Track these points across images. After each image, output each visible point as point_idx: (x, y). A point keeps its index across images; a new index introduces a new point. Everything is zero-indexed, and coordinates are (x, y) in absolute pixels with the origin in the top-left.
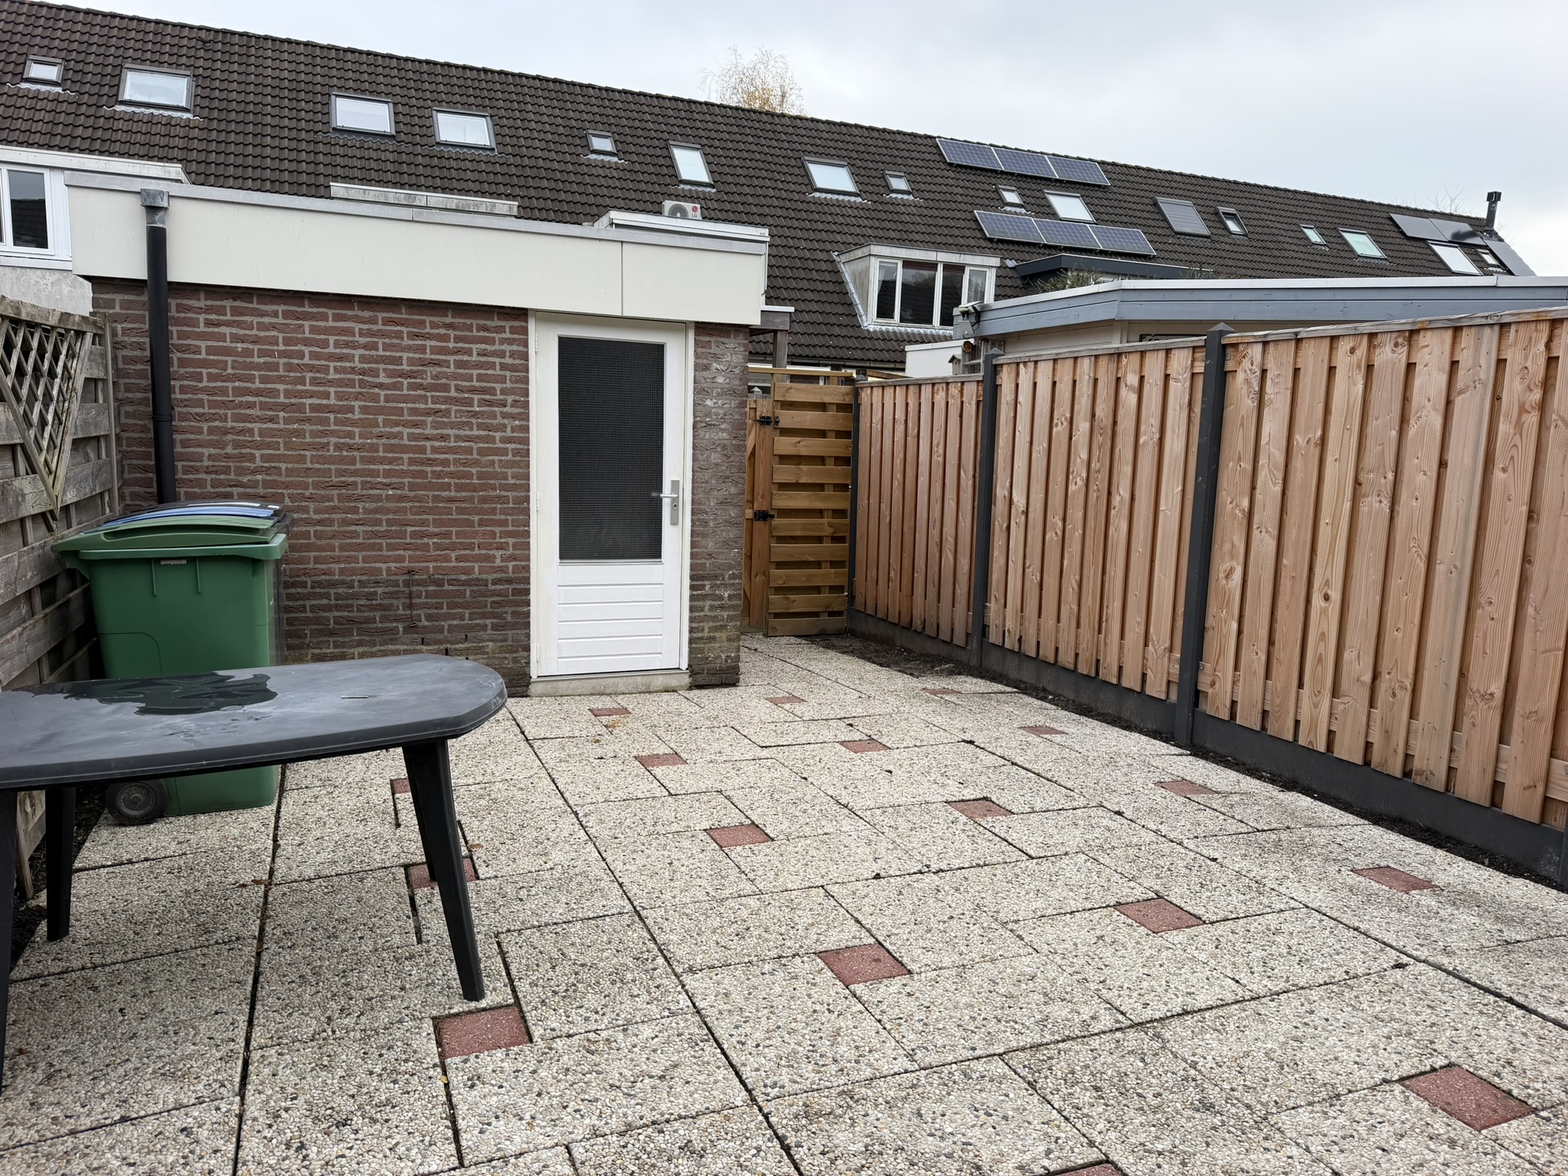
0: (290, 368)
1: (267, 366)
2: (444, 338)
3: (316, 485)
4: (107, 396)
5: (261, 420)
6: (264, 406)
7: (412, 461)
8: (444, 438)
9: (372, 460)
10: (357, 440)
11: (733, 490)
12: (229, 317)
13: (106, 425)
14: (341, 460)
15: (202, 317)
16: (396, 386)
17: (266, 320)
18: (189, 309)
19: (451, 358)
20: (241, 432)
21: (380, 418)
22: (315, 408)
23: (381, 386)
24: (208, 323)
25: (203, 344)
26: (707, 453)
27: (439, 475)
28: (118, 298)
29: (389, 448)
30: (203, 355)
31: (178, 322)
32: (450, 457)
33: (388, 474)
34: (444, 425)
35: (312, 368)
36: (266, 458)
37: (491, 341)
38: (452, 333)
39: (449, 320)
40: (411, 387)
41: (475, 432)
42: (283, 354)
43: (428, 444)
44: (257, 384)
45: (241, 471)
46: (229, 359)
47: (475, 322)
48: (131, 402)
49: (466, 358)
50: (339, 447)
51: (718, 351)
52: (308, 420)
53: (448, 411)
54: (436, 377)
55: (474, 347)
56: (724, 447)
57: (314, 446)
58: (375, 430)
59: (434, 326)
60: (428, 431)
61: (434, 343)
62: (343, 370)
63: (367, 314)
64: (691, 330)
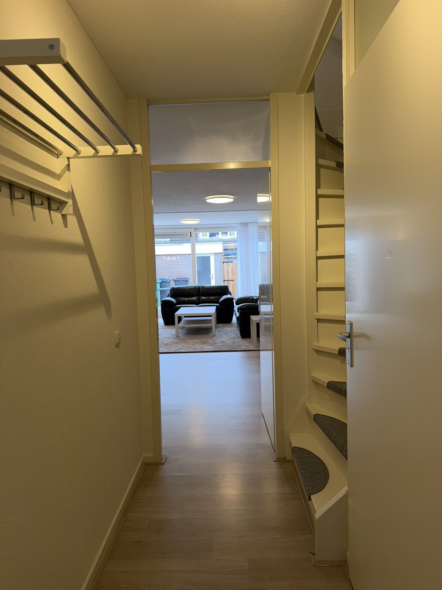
0: (165, 263)
1: (163, 263)
3: (169, 277)
5: (162, 269)
6: (163, 268)
7: (179, 273)
9: (174, 274)
10: (173, 271)
11: (220, 275)
14: (171, 274)
16: (177, 264)
20: (160, 271)
21: (175, 268)
23: (175, 264)
24: (157, 259)
26: (217, 270)
29: (176, 272)
33: (176, 275)
34: (182, 269)
36: (163, 274)
37: (188, 258)
40: (179, 264)
42: (165, 262)
45: (160, 275)
49: (185, 260)
50: (171, 272)
51: (217, 256)
52: (167, 269)
53: (183, 267)
54: (181, 263)
56: (219, 269)
57: (168, 272)
58: (175, 270)
61: (181, 259)
62: (171, 263)
64: (214, 254)
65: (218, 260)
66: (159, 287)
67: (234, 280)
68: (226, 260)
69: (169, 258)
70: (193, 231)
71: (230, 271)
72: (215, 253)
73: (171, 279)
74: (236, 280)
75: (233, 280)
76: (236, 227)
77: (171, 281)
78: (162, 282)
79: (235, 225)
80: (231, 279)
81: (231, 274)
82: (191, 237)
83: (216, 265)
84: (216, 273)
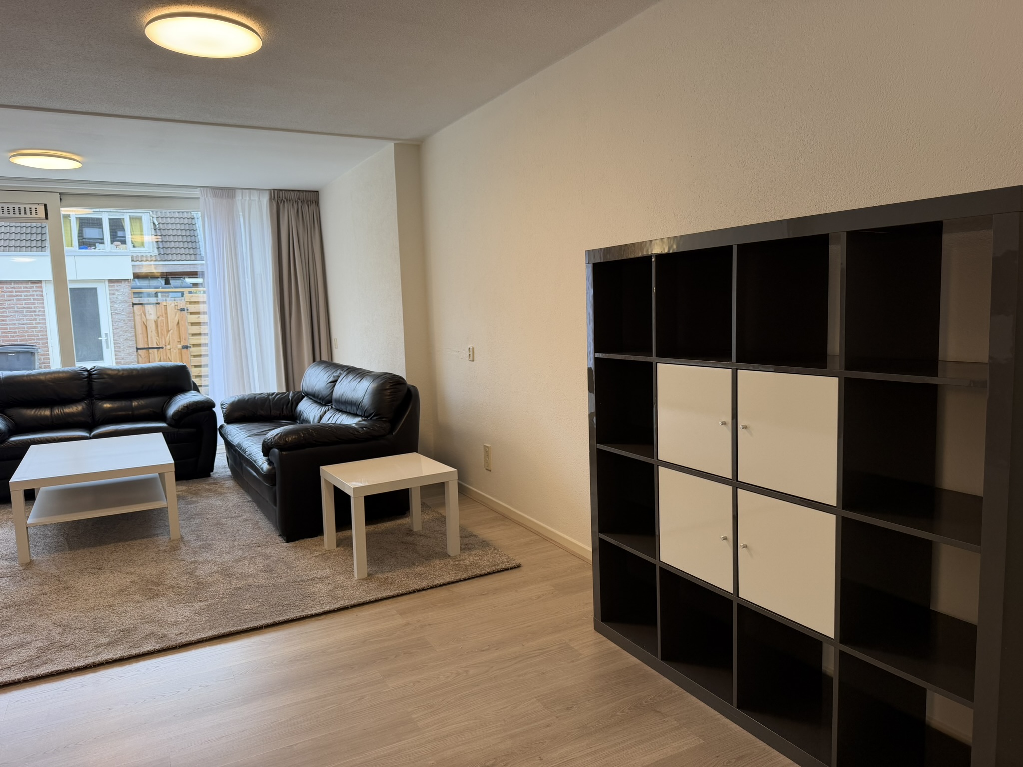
2: (12, 292)
11: (129, 335)
19: (15, 298)
26: (117, 323)
32: (17, 330)
34: (14, 320)
37: (29, 291)
39: (13, 286)
41: (26, 322)
47: (22, 286)
49: (20, 297)
51: (118, 288)
53: (15, 315)
54: (10, 304)
55: (23, 294)
56: (124, 320)
61: (8, 294)
64: (107, 283)
65: (120, 297)
67: (162, 348)
68: (136, 300)
70: (53, 201)
71: (152, 326)
72: (110, 281)
74: (168, 347)
75: (160, 348)
80: (156, 346)
81: (154, 333)
82: (47, 218)
83: (117, 310)
84: (118, 331)
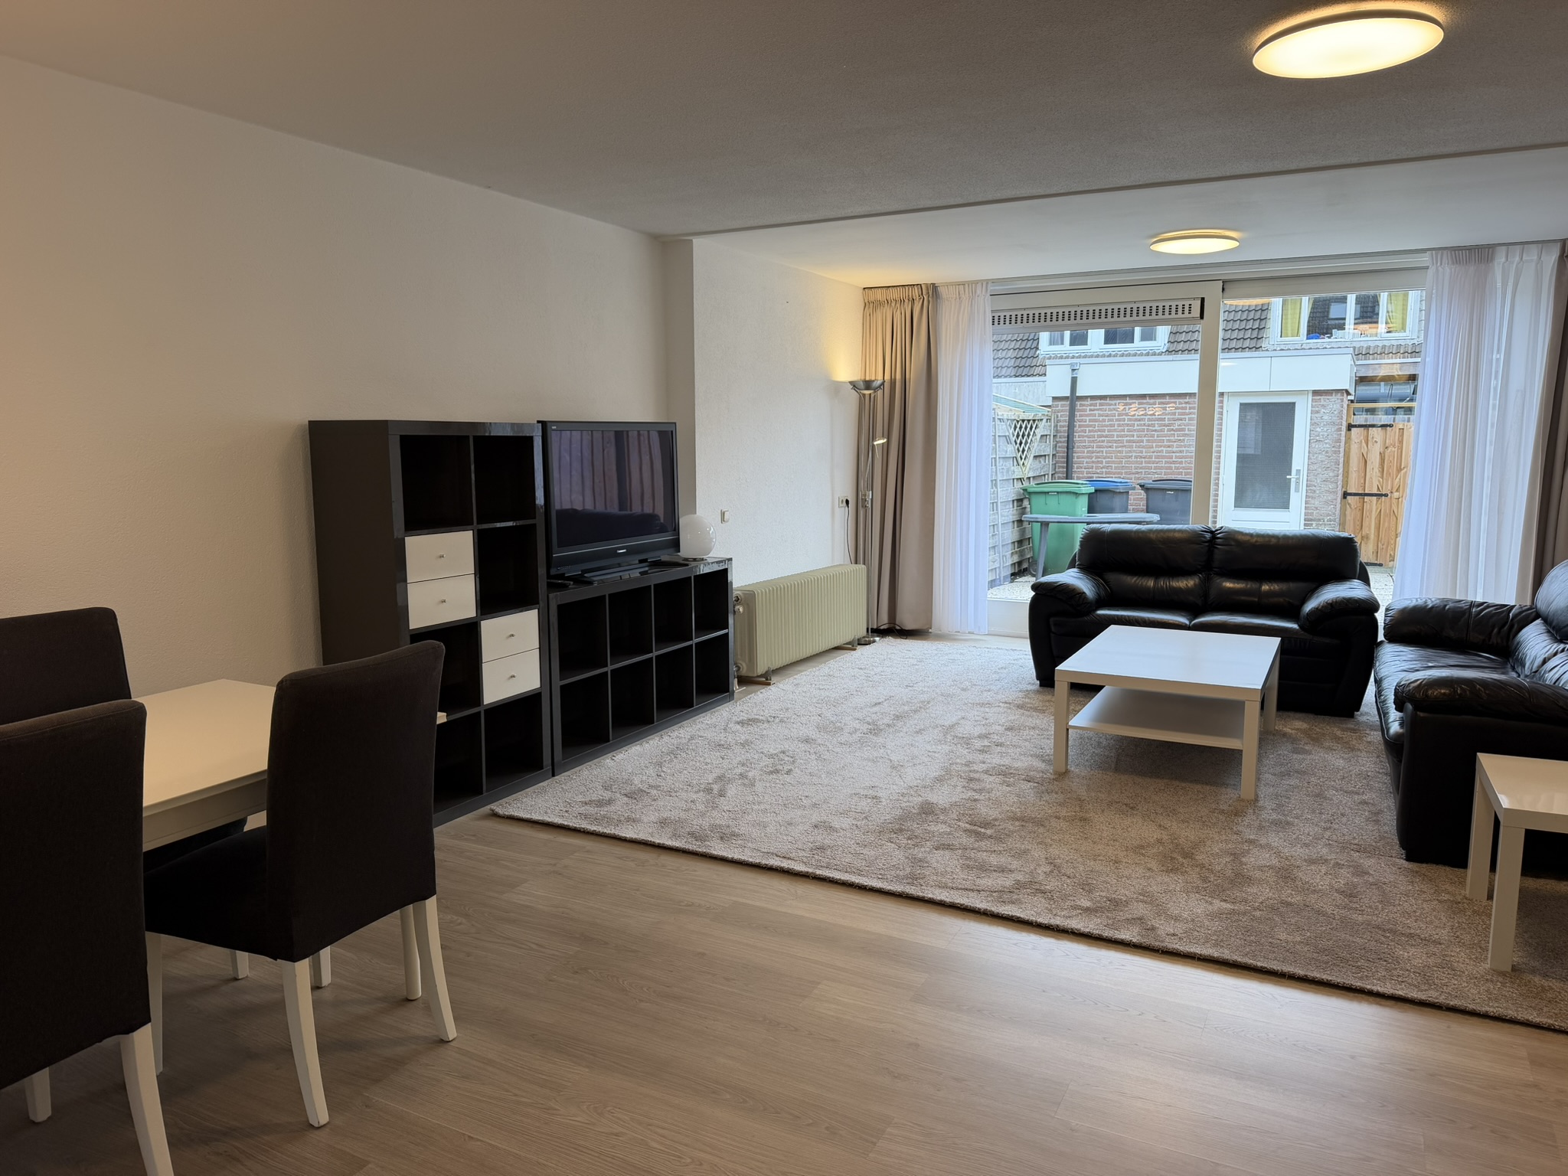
0: (1119, 425)
1: (1111, 426)
2: (1185, 408)
3: (1126, 473)
4: (1051, 441)
5: (1107, 447)
6: (1108, 442)
7: (1166, 462)
8: (1181, 452)
9: (1149, 463)
10: (1144, 454)
12: (1098, 407)
13: (1049, 451)
14: (1137, 462)
15: (1088, 408)
16: (1161, 431)
17: (1112, 407)
18: (1084, 405)
21: (1154, 444)
22: (1128, 441)
23: (1155, 431)
24: (1090, 410)
25: (1088, 418)
27: (1178, 468)
28: (1060, 403)
29: (1157, 457)
30: (1087, 423)
31: (1080, 411)
33: (1155, 468)
34: (1181, 446)
35: (1128, 425)
36: (1107, 462)
38: (1188, 406)
40: (1168, 430)
42: (1117, 420)
43: (1174, 454)
44: (1106, 433)
45: (1097, 468)
46: (1097, 424)
48: (1061, 442)
50: (1136, 457)
51: (1325, 403)
56: (1327, 452)
57: (1126, 457)
58: (1152, 450)
59: (1180, 403)
60: (1175, 449)
62: (1141, 425)
63: (1152, 401)
64: (1310, 395)
65: (1326, 417)
66: (1085, 509)
67: (1386, 495)
68: (1360, 419)
69: (1134, 408)
70: (1212, 292)
71: (1374, 460)
72: (1316, 393)
73: (1133, 481)
74: (1396, 495)
75: (1381, 495)
76: (1427, 268)
77: (1134, 488)
78: (1096, 491)
79: (1425, 259)
80: (1375, 491)
81: (1376, 470)
82: (1202, 317)
83: (1318, 436)
84: (1315, 467)
